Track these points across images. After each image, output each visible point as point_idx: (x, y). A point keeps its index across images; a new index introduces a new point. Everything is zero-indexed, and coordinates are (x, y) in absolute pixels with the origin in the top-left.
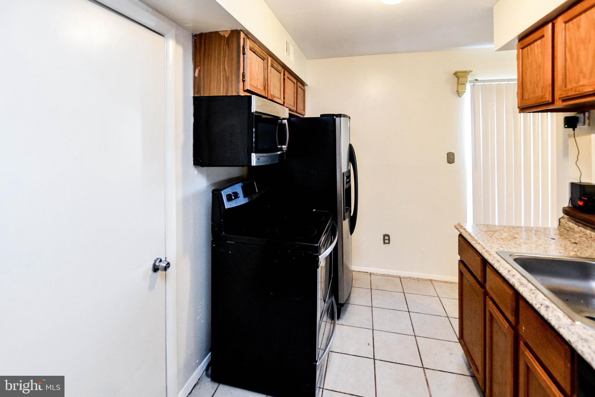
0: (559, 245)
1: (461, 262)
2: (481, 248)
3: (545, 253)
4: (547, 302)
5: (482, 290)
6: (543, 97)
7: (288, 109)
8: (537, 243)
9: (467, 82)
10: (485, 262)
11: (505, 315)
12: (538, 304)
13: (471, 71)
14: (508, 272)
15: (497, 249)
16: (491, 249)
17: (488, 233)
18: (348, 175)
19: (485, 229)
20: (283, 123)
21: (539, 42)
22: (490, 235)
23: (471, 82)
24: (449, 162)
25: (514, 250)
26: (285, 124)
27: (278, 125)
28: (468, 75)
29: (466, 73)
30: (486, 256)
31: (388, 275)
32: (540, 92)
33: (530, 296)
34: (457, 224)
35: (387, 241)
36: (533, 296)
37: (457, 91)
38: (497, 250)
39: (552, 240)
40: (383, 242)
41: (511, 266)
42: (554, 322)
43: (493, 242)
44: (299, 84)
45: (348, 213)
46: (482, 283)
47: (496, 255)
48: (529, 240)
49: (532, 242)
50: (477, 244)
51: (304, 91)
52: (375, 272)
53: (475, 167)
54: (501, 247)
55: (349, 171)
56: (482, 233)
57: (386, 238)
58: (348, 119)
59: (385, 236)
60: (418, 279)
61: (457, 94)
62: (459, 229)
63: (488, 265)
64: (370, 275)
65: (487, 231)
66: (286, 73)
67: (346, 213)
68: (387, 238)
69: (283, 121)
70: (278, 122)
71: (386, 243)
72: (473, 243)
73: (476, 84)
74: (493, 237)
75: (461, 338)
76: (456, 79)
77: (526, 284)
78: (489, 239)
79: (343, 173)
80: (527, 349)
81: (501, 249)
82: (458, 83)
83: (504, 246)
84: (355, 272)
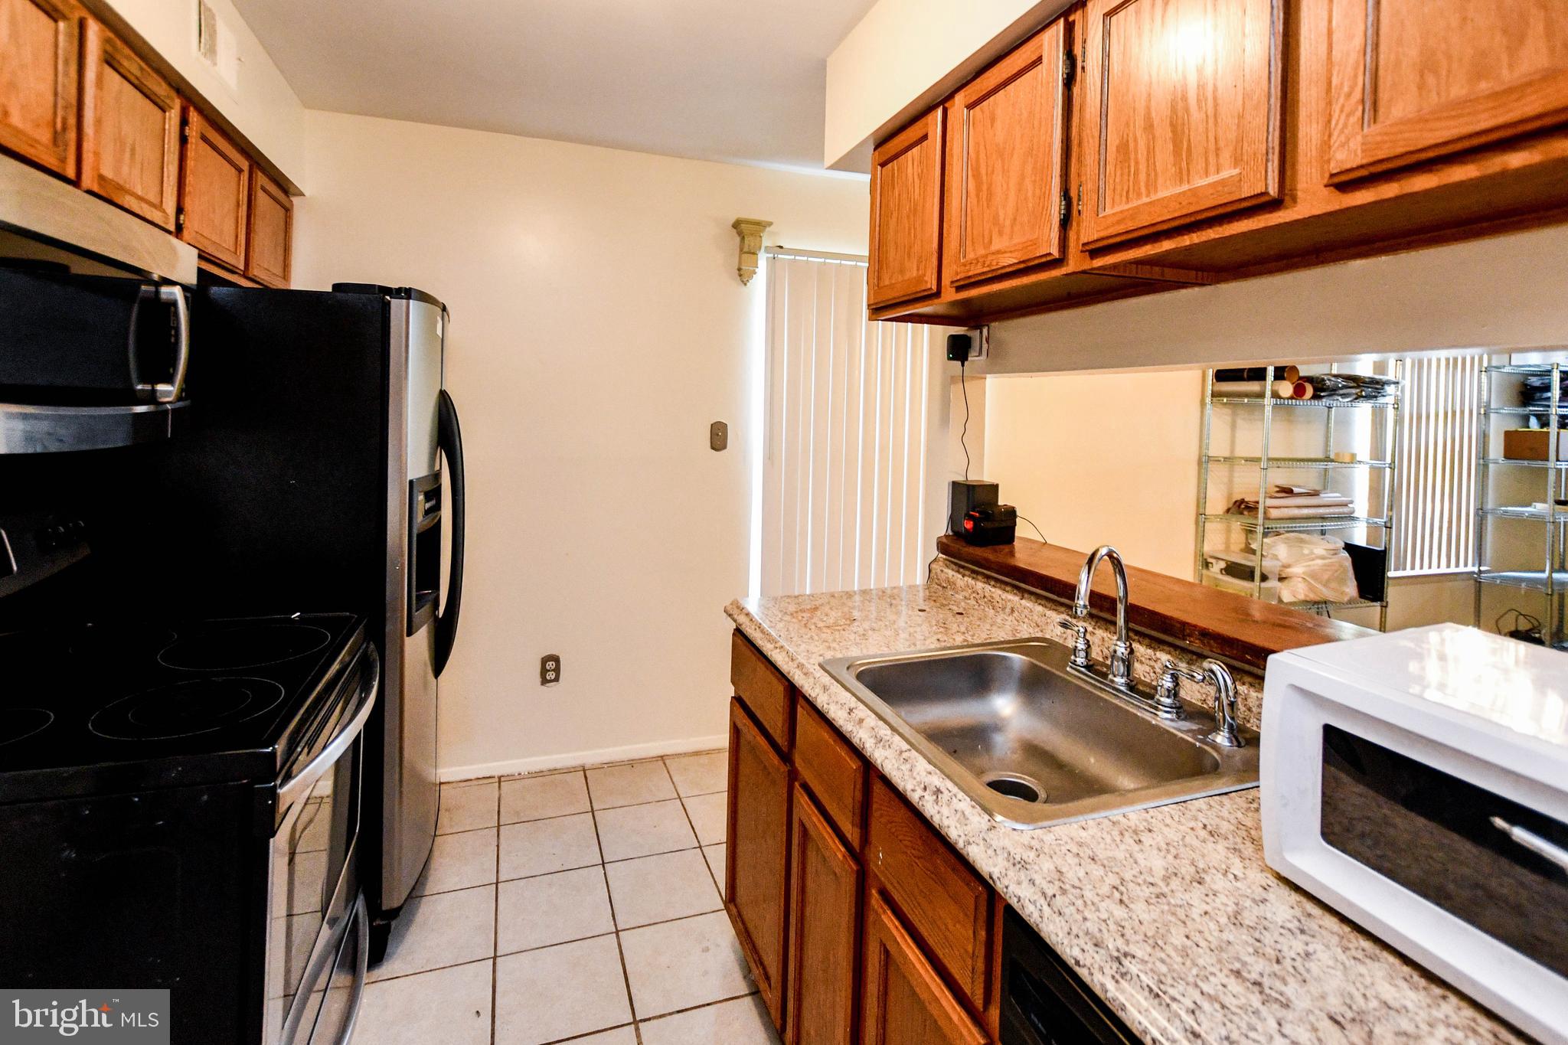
0: (934, 623)
1: (738, 701)
2: (787, 659)
3: (913, 648)
4: (937, 780)
5: (784, 769)
6: (920, 279)
7: (195, 252)
8: (896, 626)
9: (760, 248)
10: (794, 693)
11: (840, 829)
12: (917, 788)
13: (770, 224)
14: (849, 714)
15: (821, 655)
16: (809, 658)
17: (800, 618)
18: (428, 488)
19: (792, 608)
20: (163, 296)
21: (915, 150)
22: (803, 622)
23: (768, 249)
24: (713, 448)
25: (854, 652)
26: (174, 304)
27: (138, 301)
28: (763, 231)
29: (760, 226)
30: (798, 679)
31: (553, 771)
32: (915, 268)
33: (898, 769)
34: (732, 604)
35: (551, 675)
36: (905, 767)
37: (739, 270)
38: (821, 659)
39: (920, 613)
40: (539, 680)
41: (854, 695)
42: (954, 832)
43: (812, 638)
44: (261, 179)
45: (427, 608)
46: (785, 749)
47: (819, 673)
48: (881, 620)
49: (886, 626)
50: (778, 650)
51: (288, 211)
52: (514, 770)
53: (770, 458)
54: (829, 647)
55: (437, 476)
56: (787, 618)
57: (548, 668)
58: (439, 311)
59: (545, 661)
60: (632, 763)
61: (739, 278)
62: (735, 616)
63: (801, 701)
64: (500, 782)
65: (797, 612)
66: (194, 116)
67: (417, 611)
68: (551, 665)
69: (165, 290)
70: (141, 295)
71: (551, 681)
72: (767, 648)
73: (780, 256)
74: (809, 625)
75: (731, 898)
76: (738, 239)
77: (888, 738)
78: (803, 631)
79: (411, 482)
80: (886, 907)
81: (829, 655)
82: (741, 250)
83: (834, 645)
84: (451, 785)
